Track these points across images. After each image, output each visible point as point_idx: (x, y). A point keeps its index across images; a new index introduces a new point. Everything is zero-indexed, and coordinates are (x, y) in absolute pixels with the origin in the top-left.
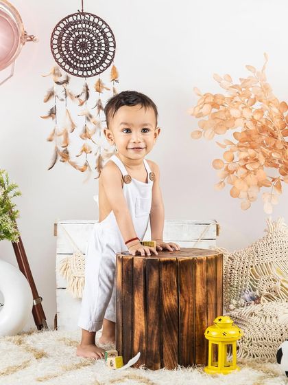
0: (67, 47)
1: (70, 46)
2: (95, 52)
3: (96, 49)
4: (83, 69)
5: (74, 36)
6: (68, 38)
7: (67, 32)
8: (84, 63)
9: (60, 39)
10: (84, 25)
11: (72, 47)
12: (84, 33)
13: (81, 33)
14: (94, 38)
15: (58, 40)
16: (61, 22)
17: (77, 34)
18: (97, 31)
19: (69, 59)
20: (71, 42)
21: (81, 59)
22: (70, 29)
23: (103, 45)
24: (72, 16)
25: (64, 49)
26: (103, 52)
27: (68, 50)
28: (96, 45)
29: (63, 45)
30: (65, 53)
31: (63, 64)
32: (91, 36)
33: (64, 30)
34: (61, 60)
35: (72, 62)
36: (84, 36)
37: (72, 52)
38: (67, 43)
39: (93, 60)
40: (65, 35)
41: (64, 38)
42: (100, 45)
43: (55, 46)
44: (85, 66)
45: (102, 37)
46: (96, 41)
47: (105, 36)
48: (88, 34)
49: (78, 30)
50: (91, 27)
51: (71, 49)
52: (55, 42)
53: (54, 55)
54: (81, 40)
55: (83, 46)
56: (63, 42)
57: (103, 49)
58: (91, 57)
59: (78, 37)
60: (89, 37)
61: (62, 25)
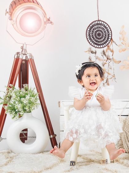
0: (93, 37)
1: (94, 36)
2: (104, 36)
3: (104, 34)
4: (102, 45)
5: (94, 32)
6: (92, 33)
7: (91, 31)
8: (101, 41)
9: (89, 35)
10: (97, 26)
11: (95, 37)
12: (98, 29)
13: (96, 30)
14: (102, 30)
15: (89, 36)
16: (88, 28)
17: (95, 30)
18: (102, 26)
19: (96, 42)
20: (94, 35)
21: (100, 40)
22: (92, 30)
23: (106, 31)
24: (91, 24)
25: (92, 39)
26: (107, 34)
27: (94, 39)
28: (104, 32)
29: (91, 37)
30: (93, 40)
31: (94, 45)
32: (101, 29)
33: (90, 31)
34: (93, 44)
35: (97, 43)
36: (98, 31)
37: (96, 39)
38: (93, 36)
39: (105, 39)
40: (91, 33)
41: (91, 34)
42: (105, 32)
43: (89, 39)
44: (102, 43)
45: (105, 28)
46: (103, 31)
47: (106, 27)
48: (99, 29)
49: (95, 29)
50: (100, 26)
51: (95, 38)
52: (88, 37)
53: (89, 43)
54: (97, 33)
55: (99, 35)
56: (91, 36)
57: (107, 33)
58: (103, 38)
59: (96, 32)
60: (100, 30)
61: (89, 29)
